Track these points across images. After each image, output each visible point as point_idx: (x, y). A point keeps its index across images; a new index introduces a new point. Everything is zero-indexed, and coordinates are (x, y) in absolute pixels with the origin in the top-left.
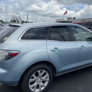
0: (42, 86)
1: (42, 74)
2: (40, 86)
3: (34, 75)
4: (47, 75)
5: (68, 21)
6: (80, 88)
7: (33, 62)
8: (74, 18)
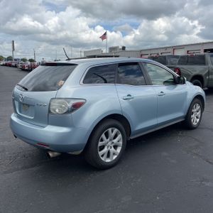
0: (114, 154)
1: (113, 134)
2: (111, 154)
3: (103, 136)
4: (120, 136)
5: (111, 55)
6: (165, 154)
7: (103, 114)
8: (124, 48)
